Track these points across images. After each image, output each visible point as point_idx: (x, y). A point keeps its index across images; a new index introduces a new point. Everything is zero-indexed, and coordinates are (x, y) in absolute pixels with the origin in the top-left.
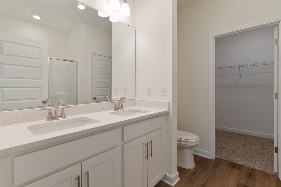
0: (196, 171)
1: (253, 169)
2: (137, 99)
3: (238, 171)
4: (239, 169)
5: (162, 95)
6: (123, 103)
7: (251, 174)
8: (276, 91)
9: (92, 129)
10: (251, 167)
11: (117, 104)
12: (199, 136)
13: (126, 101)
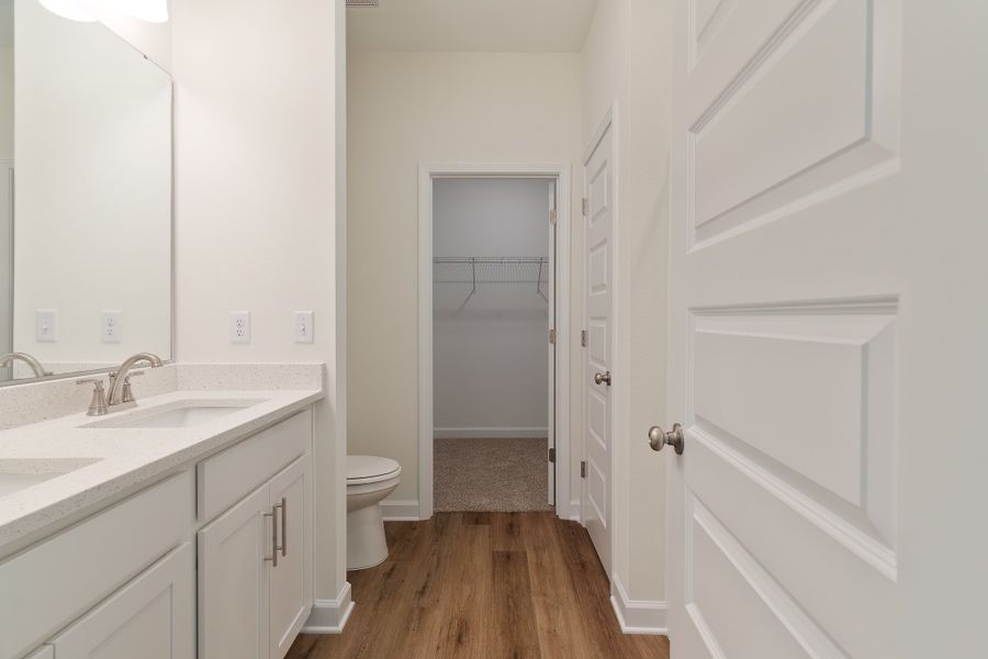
0: (395, 565)
1: (512, 513)
2: (180, 363)
3: (487, 527)
4: (489, 523)
5: (297, 343)
6: (129, 381)
7: (511, 526)
8: (551, 327)
9: (99, 487)
10: (509, 510)
11: (106, 386)
12: (398, 461)
13: (142, 373)
